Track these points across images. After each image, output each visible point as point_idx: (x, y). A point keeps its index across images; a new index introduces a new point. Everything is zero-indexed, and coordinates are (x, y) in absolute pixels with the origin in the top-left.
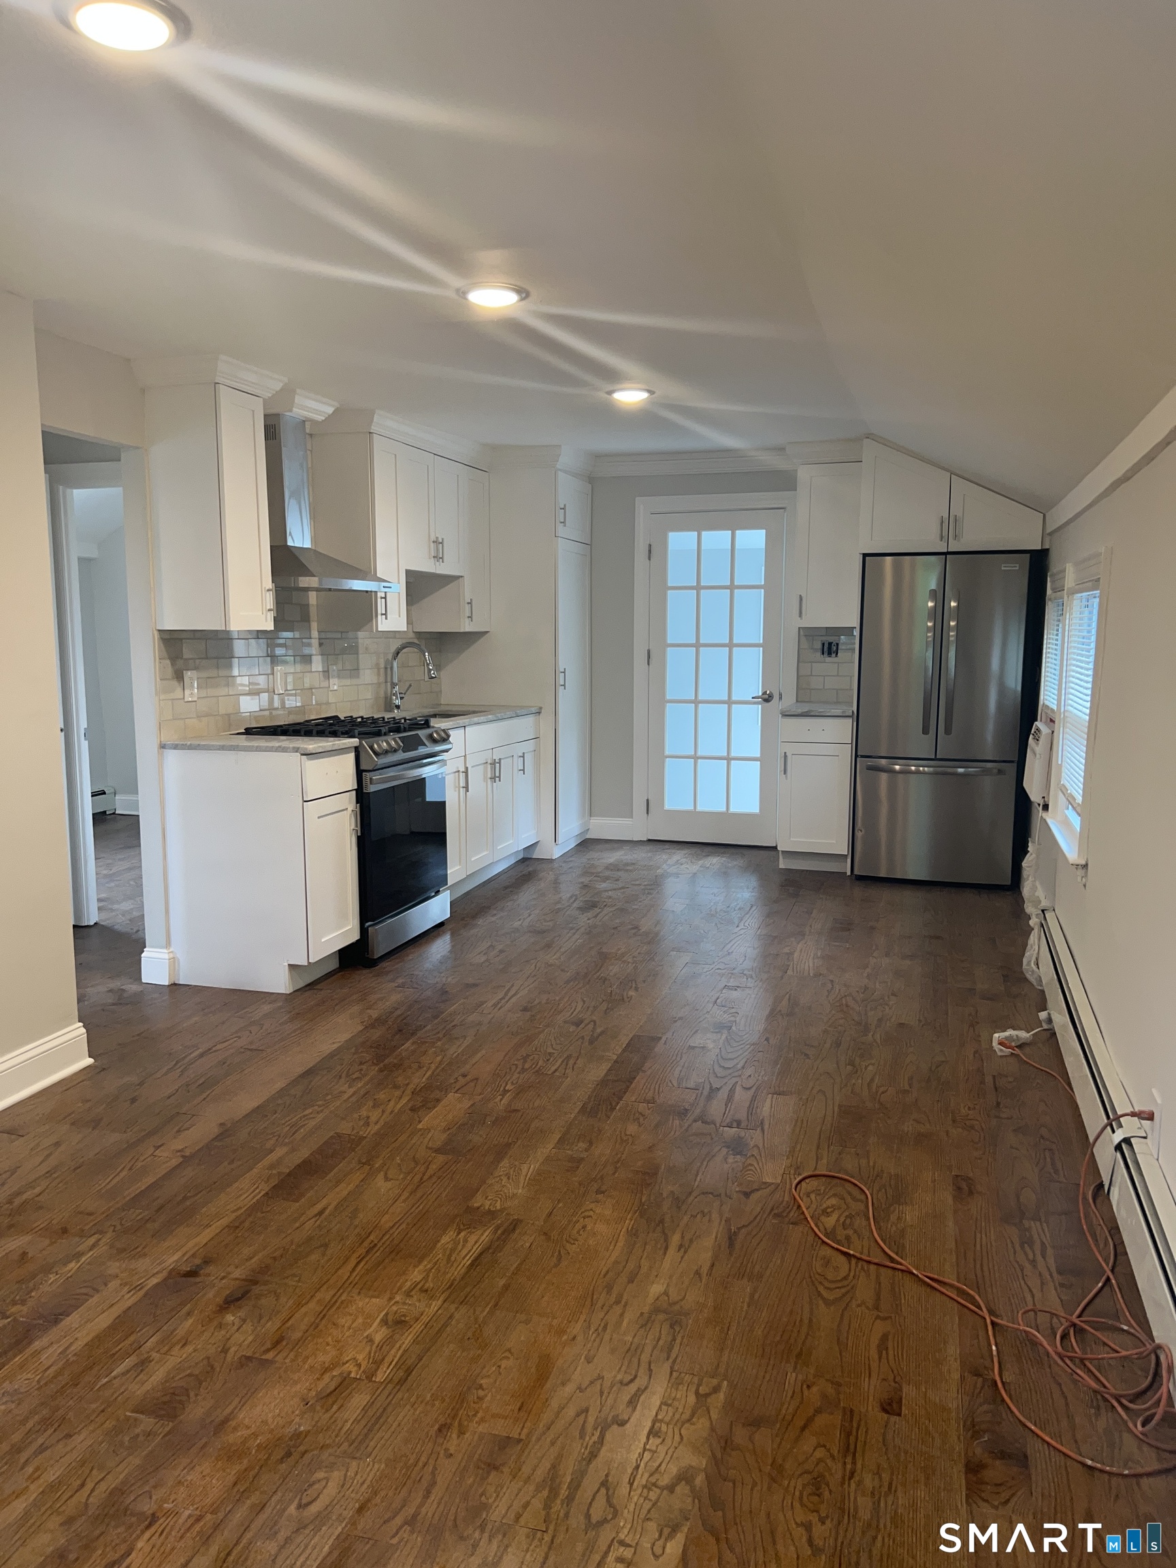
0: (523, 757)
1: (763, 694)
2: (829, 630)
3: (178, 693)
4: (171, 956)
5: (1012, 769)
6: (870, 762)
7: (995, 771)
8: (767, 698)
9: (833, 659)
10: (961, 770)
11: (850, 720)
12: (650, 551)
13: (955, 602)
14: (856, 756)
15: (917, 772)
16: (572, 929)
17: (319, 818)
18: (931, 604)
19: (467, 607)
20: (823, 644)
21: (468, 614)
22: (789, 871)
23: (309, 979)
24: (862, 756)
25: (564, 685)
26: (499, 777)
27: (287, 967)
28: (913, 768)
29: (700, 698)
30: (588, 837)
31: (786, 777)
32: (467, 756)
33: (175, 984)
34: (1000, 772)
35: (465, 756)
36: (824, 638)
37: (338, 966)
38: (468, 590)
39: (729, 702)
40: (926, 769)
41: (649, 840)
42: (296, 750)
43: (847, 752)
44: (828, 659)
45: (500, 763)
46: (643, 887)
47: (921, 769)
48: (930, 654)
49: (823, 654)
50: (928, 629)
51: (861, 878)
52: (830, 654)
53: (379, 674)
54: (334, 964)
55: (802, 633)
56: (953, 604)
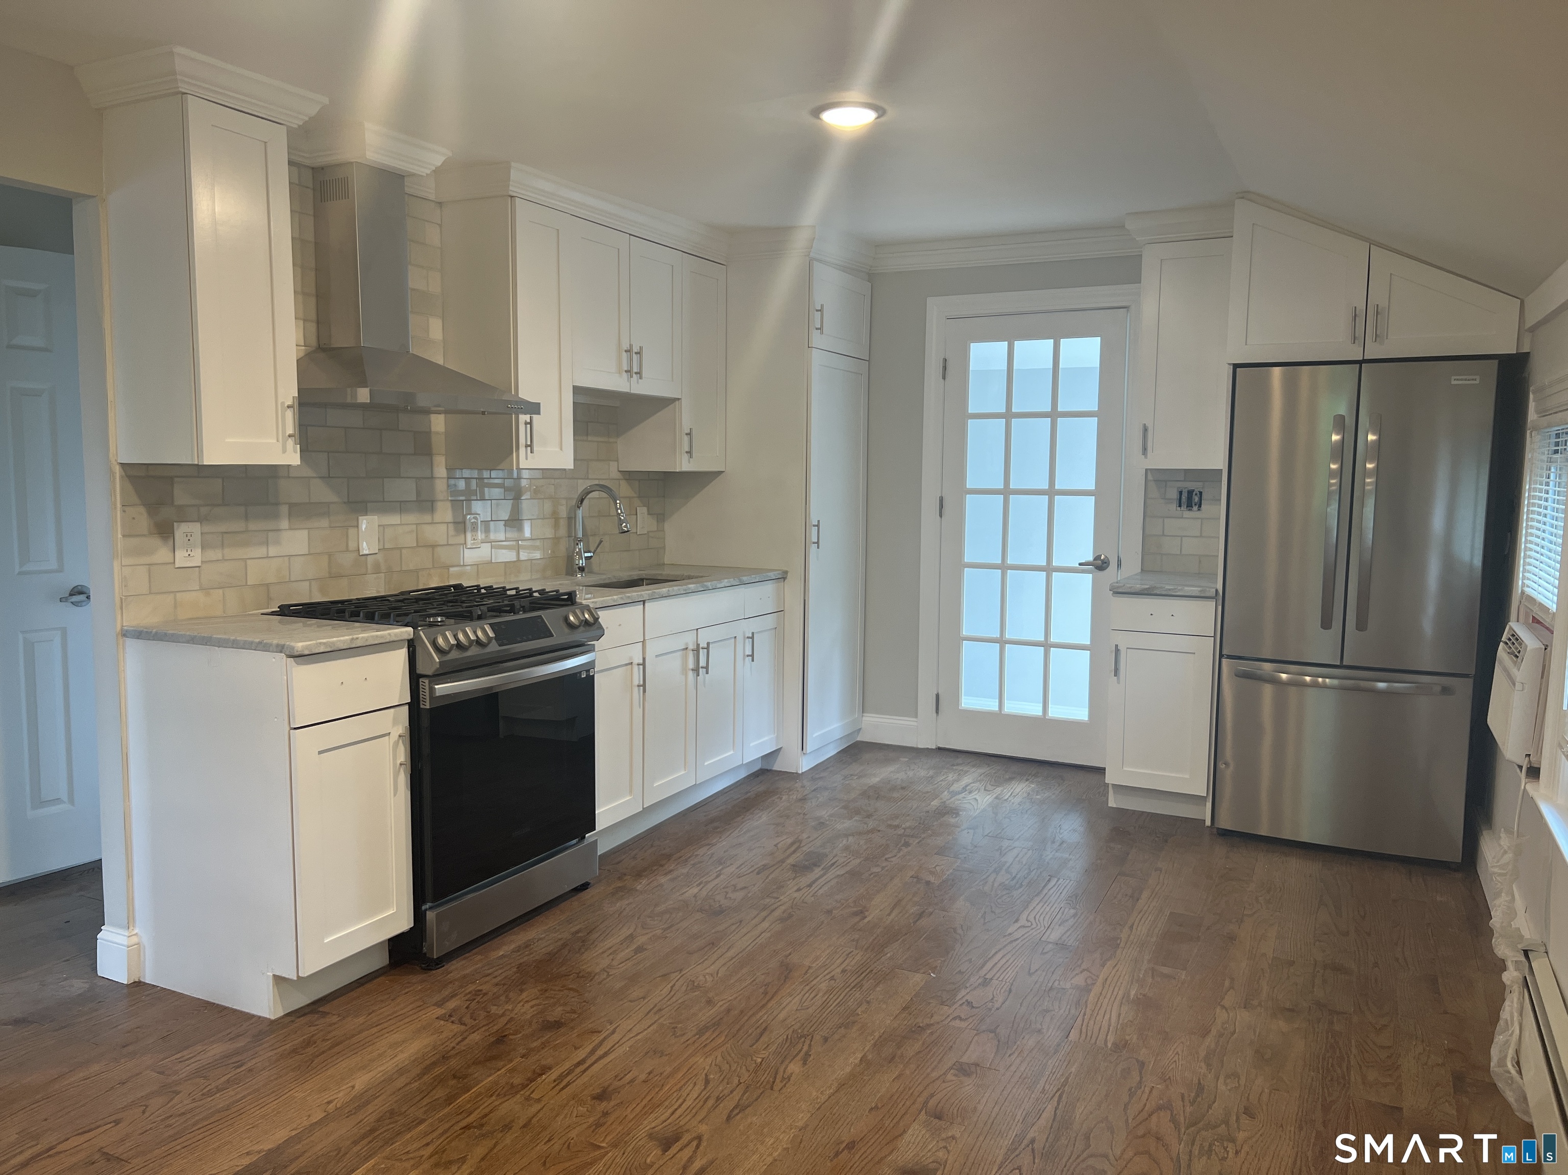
0: (752, 638)
1: (1095, 560)
2: (1189, 474)
3: (162, 554)
4: (134, 940)
5: (1464, 689)
6: (1244, 666)
7: (1438, 689)
8: (1100, 564)
9: (1194, 513)
10: (1382, 685)
11: (1212, 604)
12: (945, 368)
13: (1374, 434)
14: (1221, 656)
15: (1315, 685)
16: (764, 909)
17: (320, 753)
18: (1335, 438)
19: (686, 439)
20: (1181, 493)
21: (687, 449)
22: (1121, 812)
23: (301, 1000)
24: (1229, 657)
25: (818, 543)
26: (707, 668)
27: (271, 978)
28: (1308, 679)
29: (1009, 561)
30: (858, 739)
31: (1118, 679)
32: (648, 643)
33: (140, 982)
34: (1446, 690)
35: (644, 642)
36: (1180, 484)
37: (388, 962)
38: (686, 420)
39: (1049, 569)
40: (1327, 680)
41: (940, 749)
42: (280, 649)
43: (1207, 647)
44: (1187, 514)
45: (708, 648)
46: (900, 832)
47: (1320, 680)
48: (1333, 509)
49: (1180, 506)
50: (1332, 474)
51: (1225, 834)
52: (1190, 506)
53: (556, 526)
54: (382, 960)
55: (1150, 477)
56: (1371, 437)
